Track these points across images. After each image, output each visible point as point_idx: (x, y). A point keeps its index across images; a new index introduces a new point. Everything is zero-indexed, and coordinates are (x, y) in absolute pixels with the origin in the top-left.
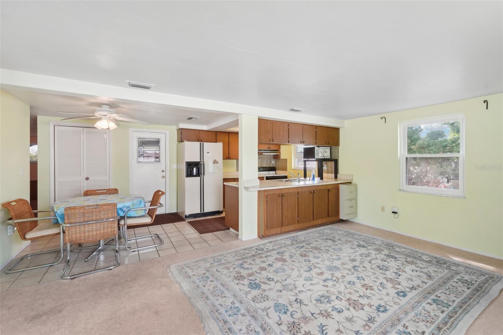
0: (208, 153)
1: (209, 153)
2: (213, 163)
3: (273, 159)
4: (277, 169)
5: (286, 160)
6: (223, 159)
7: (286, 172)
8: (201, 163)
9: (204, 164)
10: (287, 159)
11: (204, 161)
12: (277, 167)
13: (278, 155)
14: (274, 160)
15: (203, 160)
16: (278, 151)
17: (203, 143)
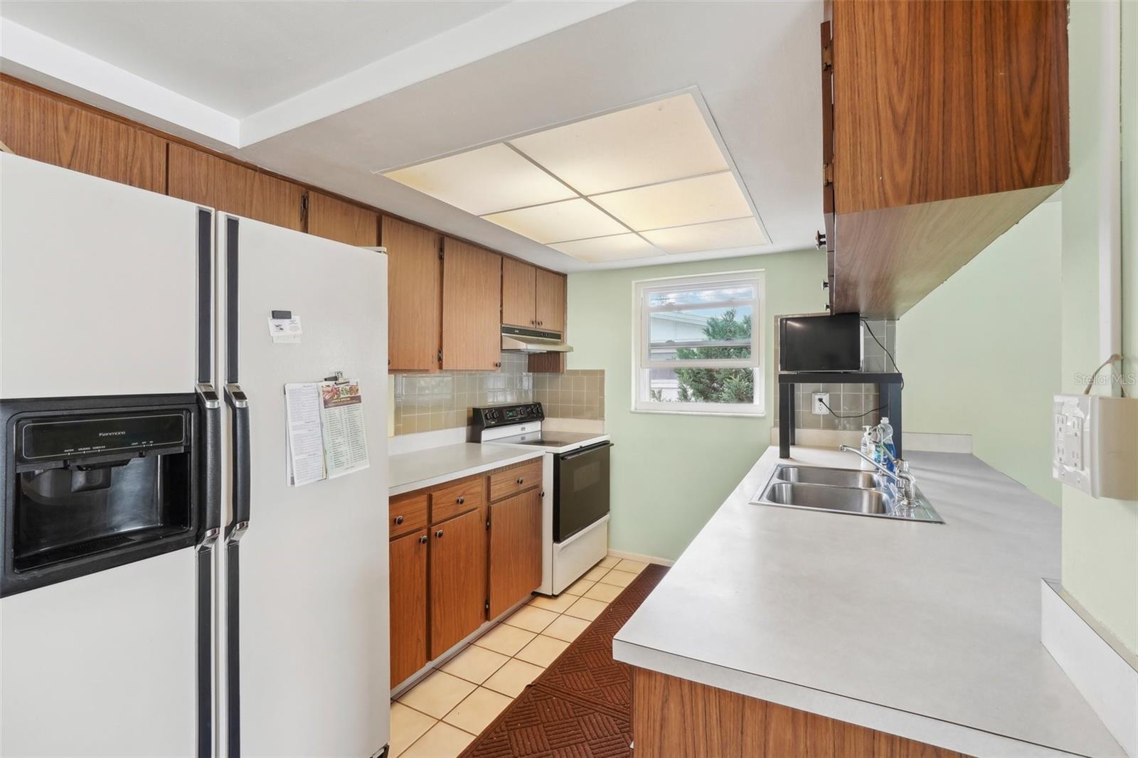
0: (277, 315)
1: (286, 315)
2: (326, 403)
3: (529, 371)
4: (546, 410)
5: (597, 376)
6: (391, 371)
7: (600, 422)
8: (216, 412)
9: (245, 411)
10: (602, 372)
11: (243, 384)
12: (546, 406)
13: (558, 353)
14: (528, 376)
15: (233, 376)
16: (558, 337)
17: (233, 226)
